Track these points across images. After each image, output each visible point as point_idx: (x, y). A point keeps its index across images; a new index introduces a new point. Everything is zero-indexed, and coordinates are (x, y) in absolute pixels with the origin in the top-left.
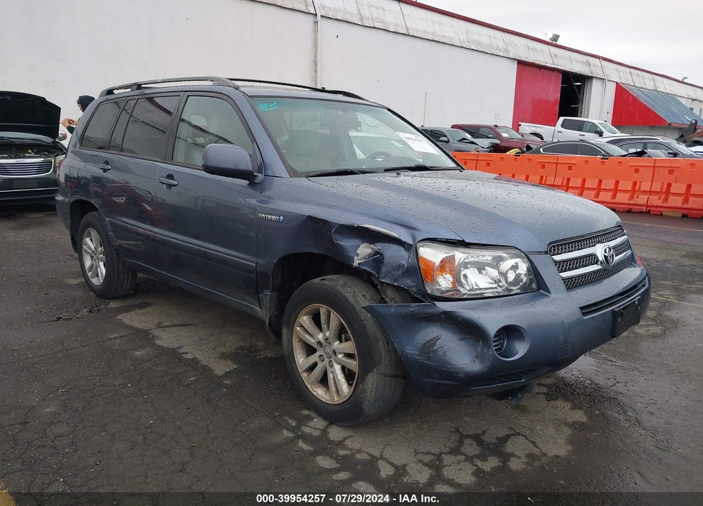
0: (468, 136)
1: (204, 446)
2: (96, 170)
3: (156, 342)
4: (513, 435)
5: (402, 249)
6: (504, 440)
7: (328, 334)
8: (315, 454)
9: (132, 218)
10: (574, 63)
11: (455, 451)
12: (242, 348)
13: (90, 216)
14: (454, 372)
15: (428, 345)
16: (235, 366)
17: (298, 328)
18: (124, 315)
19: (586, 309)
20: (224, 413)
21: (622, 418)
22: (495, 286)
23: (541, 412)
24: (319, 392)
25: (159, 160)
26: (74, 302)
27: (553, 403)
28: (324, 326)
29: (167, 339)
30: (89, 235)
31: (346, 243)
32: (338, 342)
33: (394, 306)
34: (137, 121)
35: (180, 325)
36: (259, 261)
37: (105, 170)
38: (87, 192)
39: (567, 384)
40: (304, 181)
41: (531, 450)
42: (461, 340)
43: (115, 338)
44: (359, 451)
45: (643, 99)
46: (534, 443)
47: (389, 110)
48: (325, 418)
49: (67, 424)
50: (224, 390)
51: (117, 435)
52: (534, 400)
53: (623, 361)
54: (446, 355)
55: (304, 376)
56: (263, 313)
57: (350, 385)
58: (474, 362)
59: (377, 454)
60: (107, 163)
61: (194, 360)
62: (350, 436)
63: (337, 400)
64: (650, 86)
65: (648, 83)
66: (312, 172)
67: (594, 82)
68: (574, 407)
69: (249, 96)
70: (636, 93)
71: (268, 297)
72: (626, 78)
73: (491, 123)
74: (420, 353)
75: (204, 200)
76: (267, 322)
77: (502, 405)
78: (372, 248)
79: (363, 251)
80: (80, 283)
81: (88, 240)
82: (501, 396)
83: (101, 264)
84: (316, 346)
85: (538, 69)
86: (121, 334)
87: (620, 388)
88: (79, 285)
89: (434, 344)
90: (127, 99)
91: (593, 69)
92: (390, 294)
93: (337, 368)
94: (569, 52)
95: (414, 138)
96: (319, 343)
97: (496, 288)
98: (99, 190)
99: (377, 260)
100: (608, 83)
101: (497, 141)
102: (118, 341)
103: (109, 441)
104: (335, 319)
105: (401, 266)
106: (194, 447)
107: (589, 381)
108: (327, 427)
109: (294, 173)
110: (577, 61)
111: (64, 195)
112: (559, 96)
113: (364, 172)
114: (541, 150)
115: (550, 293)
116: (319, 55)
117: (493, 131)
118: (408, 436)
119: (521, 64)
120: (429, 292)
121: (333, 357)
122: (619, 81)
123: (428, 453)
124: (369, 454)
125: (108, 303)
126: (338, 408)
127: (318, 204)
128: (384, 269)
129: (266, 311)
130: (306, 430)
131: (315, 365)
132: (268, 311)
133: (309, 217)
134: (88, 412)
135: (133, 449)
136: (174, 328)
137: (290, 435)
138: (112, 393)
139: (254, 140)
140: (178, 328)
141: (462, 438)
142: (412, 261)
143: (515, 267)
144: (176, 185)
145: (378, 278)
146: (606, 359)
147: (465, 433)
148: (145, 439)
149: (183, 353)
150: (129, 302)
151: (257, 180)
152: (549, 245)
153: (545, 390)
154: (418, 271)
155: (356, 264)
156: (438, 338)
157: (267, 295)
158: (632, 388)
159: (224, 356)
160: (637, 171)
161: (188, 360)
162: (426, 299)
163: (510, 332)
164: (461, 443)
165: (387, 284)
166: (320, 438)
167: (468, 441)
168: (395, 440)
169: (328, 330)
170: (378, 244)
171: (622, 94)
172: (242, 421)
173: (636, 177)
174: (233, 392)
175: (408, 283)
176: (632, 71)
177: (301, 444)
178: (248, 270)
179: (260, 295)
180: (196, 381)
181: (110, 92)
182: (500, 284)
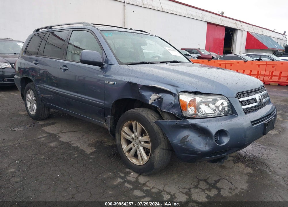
0: (188, 53)
1: (83, 186)
2: (32, 64)
3: (60, 139)
4: (221, 179)
5: (172, 96)
6: (217, 181)
7: (136, 134)
8: (133, 189)
9: (48, 85)
10: (230, 23)
11: (196, 187)
12: (98, 141)
13: (29, 84)
14: (196, 151)
15: (183, 139)
16: (95, 150)
17: (123, 133)
18: (45, 127)
19: (253, 122)
20: (91, 171)
21: (268, 171)
22: (213, 112)
23: (232, 169)
24: (134, 161)
25: (60, 59)
26: (23, 122)
27: (236, 164)
28: (134, 130)
29: (64, 138)
30: (29, 93)
31: (146, 94)
32: (141, 137)
33: (168, 121)
34: (49, 44)
35: (70, 132)
36: (106, 102)
37: (36, 64)
38: (28, 74)
39: (241, 156)
40: (125, 67)
41: (230, 186)
42: (199, 136)
43: (41, 138)
44: (153, 188)
45: (258, 38)
46: (231, 183)
47: (160, 38)
48: (137, 172)
49: (19, 177)
50: (91, 160)
51: (42, 182)
52: (228, 163)
53: (264, 145)
54: (192, 144)
55: (127, 154)
56: (107, 126)
57: (147, 155)
58: (205, 146)
59: (161, 189)
60: (37, 61)
61: (77, 147)
62: (149, 181)
63: (142, 163)
64: (261, 33)
65: (260, 32)
66: (128, 63)
67: (238, 31)
68: (246, 166)
69: (100, 30)
70: (255, 36)
71: (110, 118)
72: (251, 30)
73: (197, 48)
74: (180, 142)
75: (79, 76)
76: (109, 130)
77: (215, 165)
78: (157, 96)
79: (153, 97)
80: (26, 114)
81: (28, 95)
82: (214, 161)
83: (35, 105)
84: (131, 140)
85: (216, 26)
86: (44, 136)
87: (265, 157)
88: (25, 115)
89: (186, 139)
90: (45, 33)
91: (238, 26)
92: (166, 116)
93: (141, 149)
94: (228, 19)
95: (171, 49)
96: (133, 138)
97: (214, 113)
98: (34, 74)
99: (160, 101)
100: (244, 32)
101: (200, 55)
102: (43, 139)
103: (39, 185)
104: (139, 126)
105: (171, 104)
106: (78, 187)
107: (251, 154)
108: (138, 176)
109: (121, 63)
110: (231, 23)
111: (18, 75)
112: (224, 37)
113: (151, 63)
114: (218, 58)
115: (238, 115)
116: (126, 19)
117: (198, 51)
118: (175, 180)
119: (209, 23)
120: (184, 115)
121: (139, 144)
122: (248, 31)
123: (185, 188)
124: (158, 189)
125: (38, 123)
126: (142, 167)
127: (133, 76)
128: (163, 105)
129: (109, 125)
130: (128, 178)
131: (131, 149)
132: (110, 124)
133: (128, 82)
134: (29, 171)
135: (50, 188)
136: (67, 133)
137: (122, 181)
138: (40, 162)
139: (102, 49)
140: (69, 133)
141: (199, 181)
142: (176, 101)
143: (222, 104)
144: (68, 70)
145: (160, 109)
146: (256, 144)
147: (200, 179)
148: (55, 183)
149: (71, 144)
150: (47, 122)
151: (104, 67)
152: (237, 94)
153: (232, 158)
154: (179, 106)
155: (150, 103)
156: (188, 136)
157: (109, 117)
158: (270, 157)
159: (90, 145)
160: (259, 66)
161: (74, 147)
162: (182, 118)
163: (221, 133)
164: (198, 183)
165: (164, 112)
166: (135, 182)
167: (201, 182)
168: (169, 182)
169: (137, 132)
170: (160, 94)
171: (249, 36)
172: (99, 175)
173: (259, 69)
174: (94, 161)
175: (174, 111)
176: (254, 27)
177: (127, 185)
178: (101, 107)
179: (106, 118)
180: (78, 156)
181: (38, 30)
182: (216, 111)
